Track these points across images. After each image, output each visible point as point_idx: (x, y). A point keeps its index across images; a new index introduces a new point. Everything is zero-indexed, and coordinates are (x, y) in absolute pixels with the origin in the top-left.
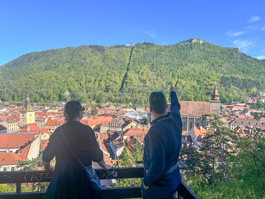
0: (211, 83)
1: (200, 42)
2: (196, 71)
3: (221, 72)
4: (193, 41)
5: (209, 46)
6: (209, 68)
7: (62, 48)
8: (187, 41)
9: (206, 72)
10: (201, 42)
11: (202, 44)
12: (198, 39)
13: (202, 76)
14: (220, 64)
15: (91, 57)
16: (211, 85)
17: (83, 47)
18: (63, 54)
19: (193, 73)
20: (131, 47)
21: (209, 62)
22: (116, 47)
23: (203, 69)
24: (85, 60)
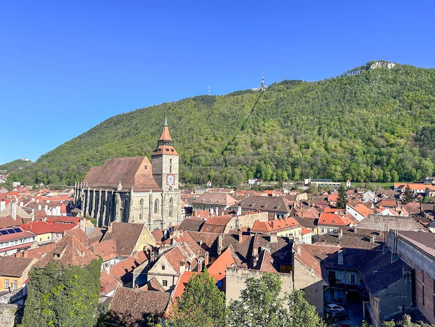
0: (393, 141)
1: (389, 66)
2: (367, 122)
3: (426, 119)
4: (373, 67)
5: (406, 71)
6: (398, 113)
7: (155, 106)
8: (362, 68)
9: (390, 122)
10: (391, 66)
11: (392, 70)
12: (384, 62)
13: (379, 130)
14: (425, 103)
15: (191, 114)
16: (392, 145)
17: (184, 101)
18: (153, 114)
19: (362, 126)
20: (260, 91)
21: (401, 101)
22: (234, 94)
23: (384, 116)
24: (180, 120)
